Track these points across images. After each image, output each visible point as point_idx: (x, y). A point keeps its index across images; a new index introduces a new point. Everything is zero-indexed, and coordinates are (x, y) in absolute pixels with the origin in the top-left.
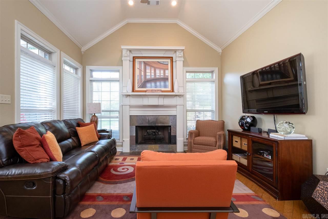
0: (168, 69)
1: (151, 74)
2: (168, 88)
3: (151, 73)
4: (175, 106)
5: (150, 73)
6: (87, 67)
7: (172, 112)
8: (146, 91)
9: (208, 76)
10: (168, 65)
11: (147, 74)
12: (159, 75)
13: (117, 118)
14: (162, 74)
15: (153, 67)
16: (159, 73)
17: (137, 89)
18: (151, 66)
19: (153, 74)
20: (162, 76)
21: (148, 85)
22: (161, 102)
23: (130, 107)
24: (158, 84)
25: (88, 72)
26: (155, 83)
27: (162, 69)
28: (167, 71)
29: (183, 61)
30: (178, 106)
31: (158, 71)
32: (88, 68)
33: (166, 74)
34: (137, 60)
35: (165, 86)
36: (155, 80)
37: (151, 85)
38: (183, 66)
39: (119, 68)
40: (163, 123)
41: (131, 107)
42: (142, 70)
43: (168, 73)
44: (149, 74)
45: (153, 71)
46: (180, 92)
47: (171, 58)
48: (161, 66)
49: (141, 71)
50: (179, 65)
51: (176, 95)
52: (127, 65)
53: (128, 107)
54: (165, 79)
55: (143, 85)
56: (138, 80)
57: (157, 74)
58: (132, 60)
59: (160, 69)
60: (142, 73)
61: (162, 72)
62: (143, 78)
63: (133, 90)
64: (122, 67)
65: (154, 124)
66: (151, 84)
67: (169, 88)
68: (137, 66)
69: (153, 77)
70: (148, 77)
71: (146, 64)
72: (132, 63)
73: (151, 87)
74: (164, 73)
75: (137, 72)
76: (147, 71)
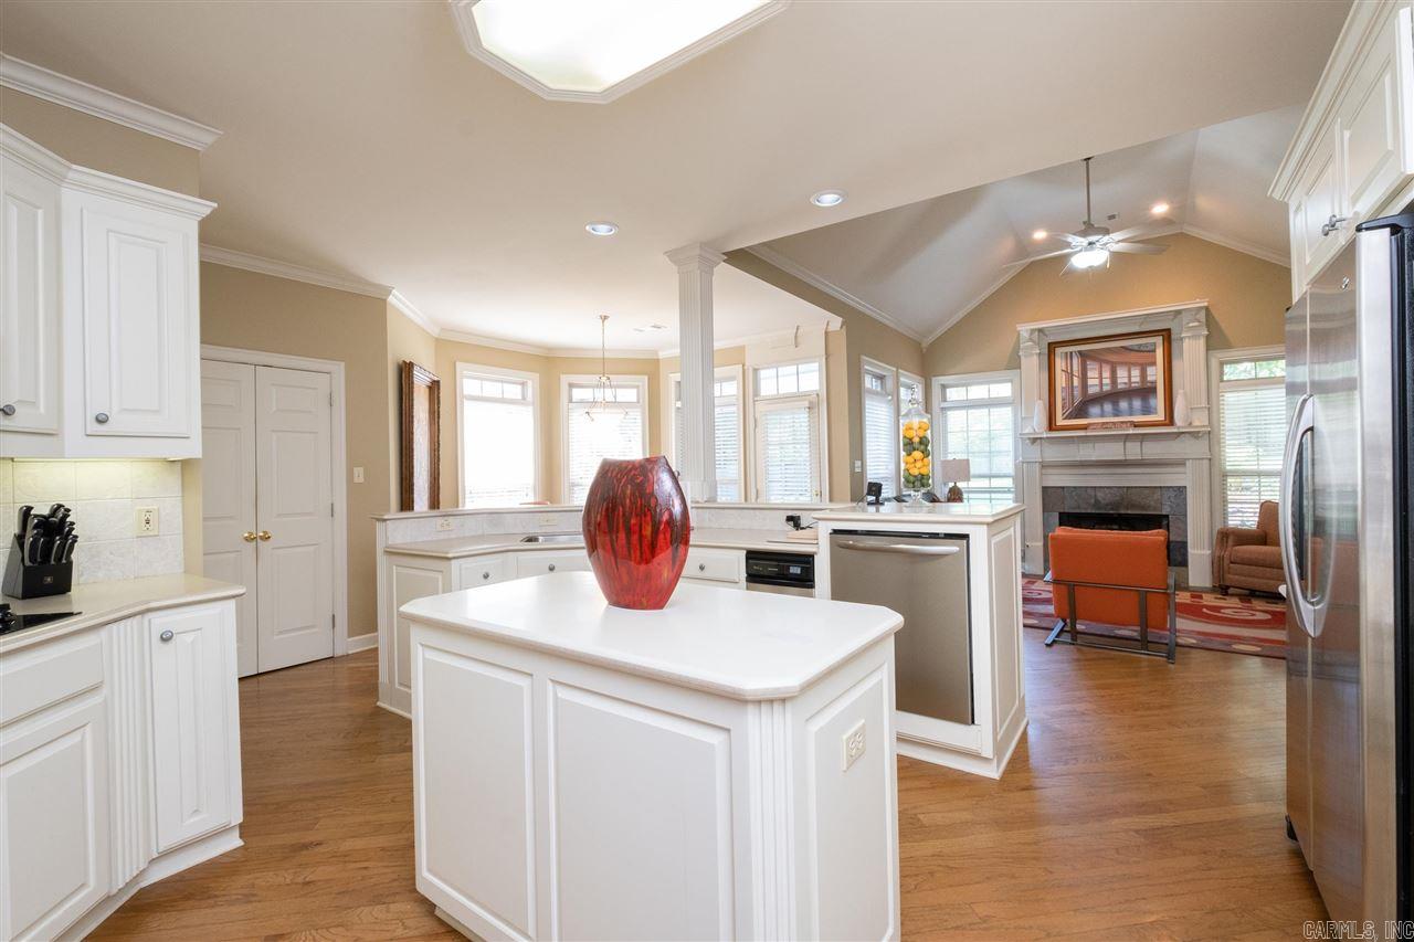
0: (1154, 364)
1: (1101, 382)
2: (1156, 413)
3: (1101, 378)
4: (1181, 463)
5: (1098, 379)
6: (934, 379)
7: (1173, 479)
8: (1085, 428)
10: (1154, 351)
11: (1091, 382)
12: (1126, 380)
13: (1009, 491)
14: (1136, 379)
15: (1107, 362)
16: (1127, 377)
17: (1060, 421)
18: (1101, 362)
19: (1106, 381)
20: (1136, 385)
21: (1095, 410)
22: (1134, 451)
23: (1042, 467)
24: (1123, 405)
25: (936, 390)
26: (1115, 403)
27: (1135, 364)
28: (1150, 370)
29: (1207, 336)
30: (1188, 463)
31: (1122, 372)
32: (937, 381)
33: (1150, 378)
34: (1059, 351)
35: (1147, 410)
36: (1114, 396)
37: (1102, 410)
38: (1207, 351)
39: (1012, 373)
40: (1143, 508)
41: (1044, 466)
42: (1075, 373)
43: (1156, 374)
44: (1096, 382)
45: (1106, 374)
46: (1196, 423)
47: (1167, 335)
48: (1132, 357)
49: (1070, 375)
50: (1191, 350)
51: (1179, 434)
52: (1032, 364)
53: (1038, 465)
54: (1146, 391)
55: (1080, 411)
56: (1063, 399)
57: (1120, 380)
58: (1046, 351)
59: (1129, 365)
60: (1076, 382)
61: (1136, 372)
62: (1077, 393)
63: (1051, 426)
64: (1018, 370)
65: (1112, 509)
66: (1102, 406)
67: (1160, 416)
68: (1060, 364)
69: (1106, 388)
70: (1091, 391)
71: (1084, 356)
72: (1046, 358)
73: (1102, 416)
74: (1143, 375)
75: (1061, 381)
76: (1090, 374)
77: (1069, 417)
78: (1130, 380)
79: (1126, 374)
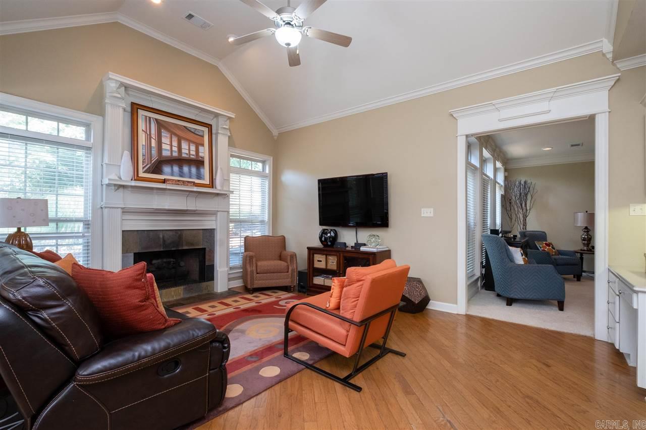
0: (203, 145)
1: (171, 148)
2: (204, 180)
3: (171, 146)
7: (208, 224)
8: (164, 181)
10: (203, 136)
11: (164, 146)
12: (187, 152)
13: (79, 237)
14: (193, 153)
15: (176, 135)
16: (188, 150)
17: (141, 174)
18: (172, 134)
19: (175, 149)
20: (193, 157)
21: (167, 169)
23: (123, 212)
24: (186, 169)
26: (181, 167)
27: (194, 142)
28: (201, 148)
29: (229, 137)
31: (184, 145)
33: (201, 154)
34: (141, 113)
35: (199, 177)
36: (180, 161)
37: (172, 170)
38: (229, 146)
39: (95, 120)
40: (192, 244)
41: (125, 211)
42: (153, 136)
43: (204, 152)
44: (168, 147)
45: (175, 144)
46: (226, 189)
47: (210, 127)
48: (193, 137)
49: (149, 137)
50: (222, 141)
51: (218, 194)
52: (117, 116)
53: (120, 211)
54: (199, 163)
55: (156, 168)
56: (143, 155)
57: (183, 151)
58: (129, 109)
59: (190, 141)
60: (153, 142)
61: (193, 148)
62: (154, 152)
63: (137, 178)
64: (101, 118)
65: (174, 247)
66: (172, 167)
67: (207, 181)
68: (142, 125)
69: (175, 154)
70: (166, 153)
71: (160, 125)
72: (128, 115)
73: (172, 174)
74: (197, 151)
75: (142, 139)
76: (164, 140)
77: (148, 171)
78: (189, 152)
79: (187, 147)
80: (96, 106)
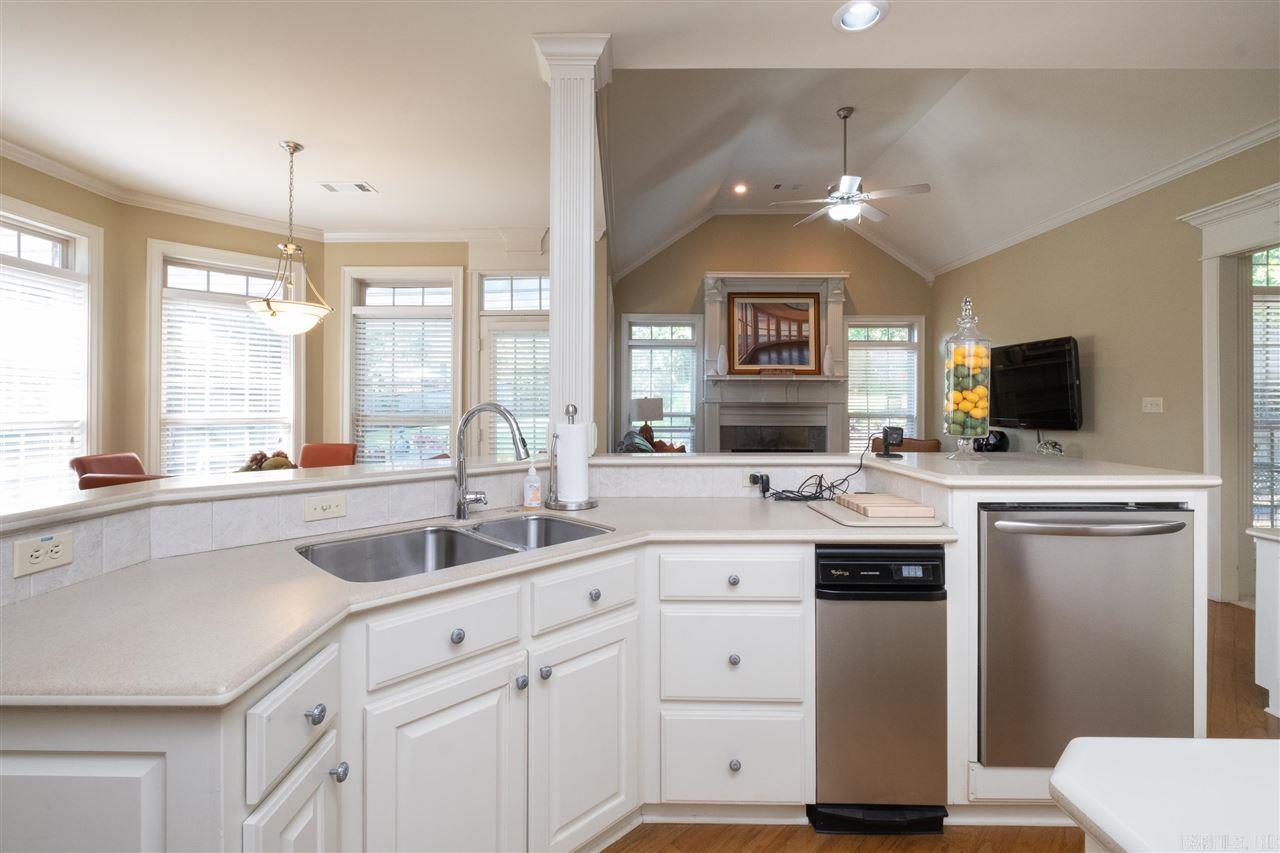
0: (807, 321)
1: (769, 333)
2: (808, 364)
3: (769, 330)
4: (824, 406)
5: (766, 331)
6: (624, 315)
7: (817, 420)
8: (759, 372)
9: (901, 334)
10: (807, 310)
11: (761, 332)
12: (787, 333)
14: (794, 333)
15: (774, 316)
16: (788, 331)
17: (738, 367)
18: (770, 315)
19: (773, 333)
20: (795, 338)
21: (764, 357)
22: (792, 397)
23: (721, 407)
24: (785, 354)
25: (624, 327)
26: (779, 354)
27: (794, 321)
28: (805, 327)
29: (844, 303)
30: (830, 406)
31: (784, 327)
32: (627, 318)
33: (804, 334)
34: (738, 301)
35: (802, 361)
36: (778, 346)
37: (770, 357)
38: (844, 314)
39: (697, 318)
40: (795, 444)
41: (723, 406)
42: (749, 323)
43: (809, 330)
44: (765, 332)
45: (773, 327)
46: (837, 374)
47: (816, 296)
48: (794, 314)
49: (745, 325)
50: (834, 311)
51: (826, 382)
52: (715, 311)
53: (717, 406)
54: (801, 344)
55: (752, 358)
56: (739, 346)
57: (783, 333)
58: (726, 300)
59: (790, 320)
60: (749, 329)
61: (794, 327)
62: (750, 341)
63: (731, 371)
64: (702, 315)
65: (773, 446)
66: (770, 355)
67: (812, 366)
68: (737, 314)
69: (773, 339)
70: (763, 340)
71: (757, 309)
72: (725, 306)
73: (770, 362)
74: (800, 330)
75: (738, 329)
76: (760, 325)
77: (744, 363)
78: (790, 333)
79: (787, 328)
80: (698, 308)
